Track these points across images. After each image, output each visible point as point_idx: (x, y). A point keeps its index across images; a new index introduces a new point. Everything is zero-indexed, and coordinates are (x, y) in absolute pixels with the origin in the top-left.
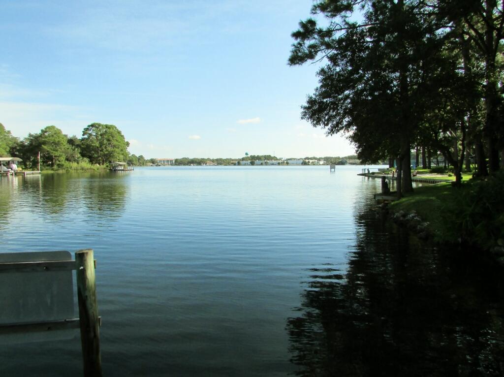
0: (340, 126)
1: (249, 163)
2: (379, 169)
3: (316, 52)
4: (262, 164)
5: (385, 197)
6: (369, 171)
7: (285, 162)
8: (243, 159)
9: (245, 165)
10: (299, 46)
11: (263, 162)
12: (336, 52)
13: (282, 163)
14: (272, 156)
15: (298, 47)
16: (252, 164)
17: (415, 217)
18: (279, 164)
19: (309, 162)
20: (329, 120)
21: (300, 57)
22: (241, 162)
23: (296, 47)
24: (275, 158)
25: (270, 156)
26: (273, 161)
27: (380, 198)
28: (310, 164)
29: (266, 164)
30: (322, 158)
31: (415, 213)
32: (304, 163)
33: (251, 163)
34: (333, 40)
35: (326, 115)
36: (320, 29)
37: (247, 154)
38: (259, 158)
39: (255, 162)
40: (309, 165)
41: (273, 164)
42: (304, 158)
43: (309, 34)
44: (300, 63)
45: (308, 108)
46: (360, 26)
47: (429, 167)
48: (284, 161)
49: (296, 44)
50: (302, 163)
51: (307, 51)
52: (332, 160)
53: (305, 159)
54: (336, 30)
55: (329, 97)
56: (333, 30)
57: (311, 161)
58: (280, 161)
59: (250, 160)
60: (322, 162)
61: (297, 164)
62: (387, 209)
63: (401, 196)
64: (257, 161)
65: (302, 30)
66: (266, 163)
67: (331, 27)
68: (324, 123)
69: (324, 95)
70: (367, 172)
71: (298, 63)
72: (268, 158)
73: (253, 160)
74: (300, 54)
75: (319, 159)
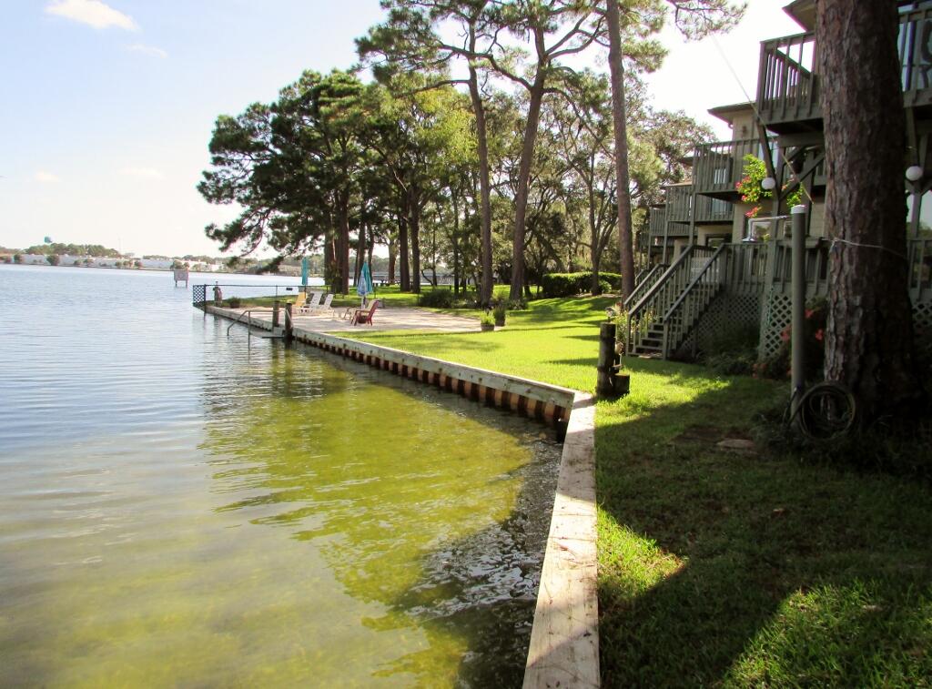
1: (45, 261)
4: (76, 264)
7: (134, 262)
8: (31, 251)
9: (34, 263)
11: (80, 259)
13: (125, 264)
14: (107, 247)
16: (53, 262)
18: (118, 265)
19: (187, 265)
22: (26, 257)
24: (113, 253)
25: (100, 247)
26: (106, 259)
28: (188, 268)
29: (88, 264)
30: (219, 259)
33: (49, 259)
37: (47, 240)
38: (72, 250)
39: (61, 257)
41: (104, 266)
42: (178, 256)
48: (131, 260)
50: (172, 267)
57: (193, 263)
58: (123, 260)
59: (48, 253)
60: (215, 267)
61: (161, 269)
64: (66, 257)
66: (86, 261)
72: (97, 251)
73: (55, 254)
75: (212, 261)
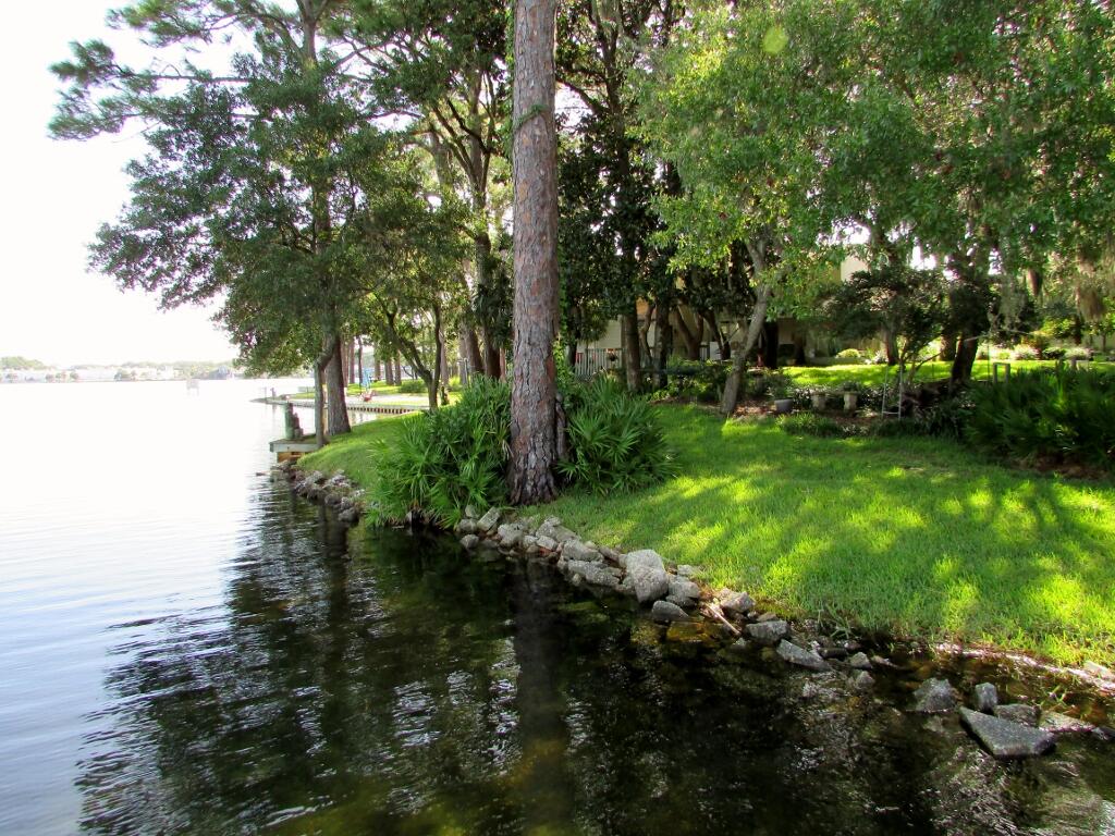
0: (184, 293)
2: (301, 389)
3: (122, 118)
5: (294, 447)
6: (274, 393)
7: (68, 373)
10: (74, 96)
12: (165, 127)
13: (58, 376)
14: (28, 358)
15: (72, 99)
17: (340, 481)
18: (49, 378)
19: (133, 374)
20: (155, 278)
21: (77, 122)
23: (67, 98)
24: (37, 365)
25: (20, 358)
26: (31, 373)
27: (283, 449)
28: (137, 377)
29: (11, 379)
30: (169, 365)
31: (343, 474)
32: (122, 377)
34: (157, 99)
35: (146, 266)
36: (128, 69)
40: (134, 380)
41: (31, 380)
42: (120, 363)
43: (98, 74)
44: (80, 136)
45: (101, 249)
46: (218, 80)
47: (399, 382)
48: (64, 371)
49: (66, 92)
50: (116, 376)
51: (98, 114)
52: (195, 369)
53: (124, 366)
54: (166, 77)
55: (151, 225)
56: (160, 77)
57: (139, 371)
58: (54, 373)
60: (169, 373)
61: (102, 380)
62: (293, 470)
63: (325, 442)
65: (76, 61)
66: (8, 376)
67: (154, 68)
68: (144, 285)
69: (141, 222)
70: (269, 395)
71: (75, 137)
72: (16, 363)
74: (78, 116)
75: (162, 367)
